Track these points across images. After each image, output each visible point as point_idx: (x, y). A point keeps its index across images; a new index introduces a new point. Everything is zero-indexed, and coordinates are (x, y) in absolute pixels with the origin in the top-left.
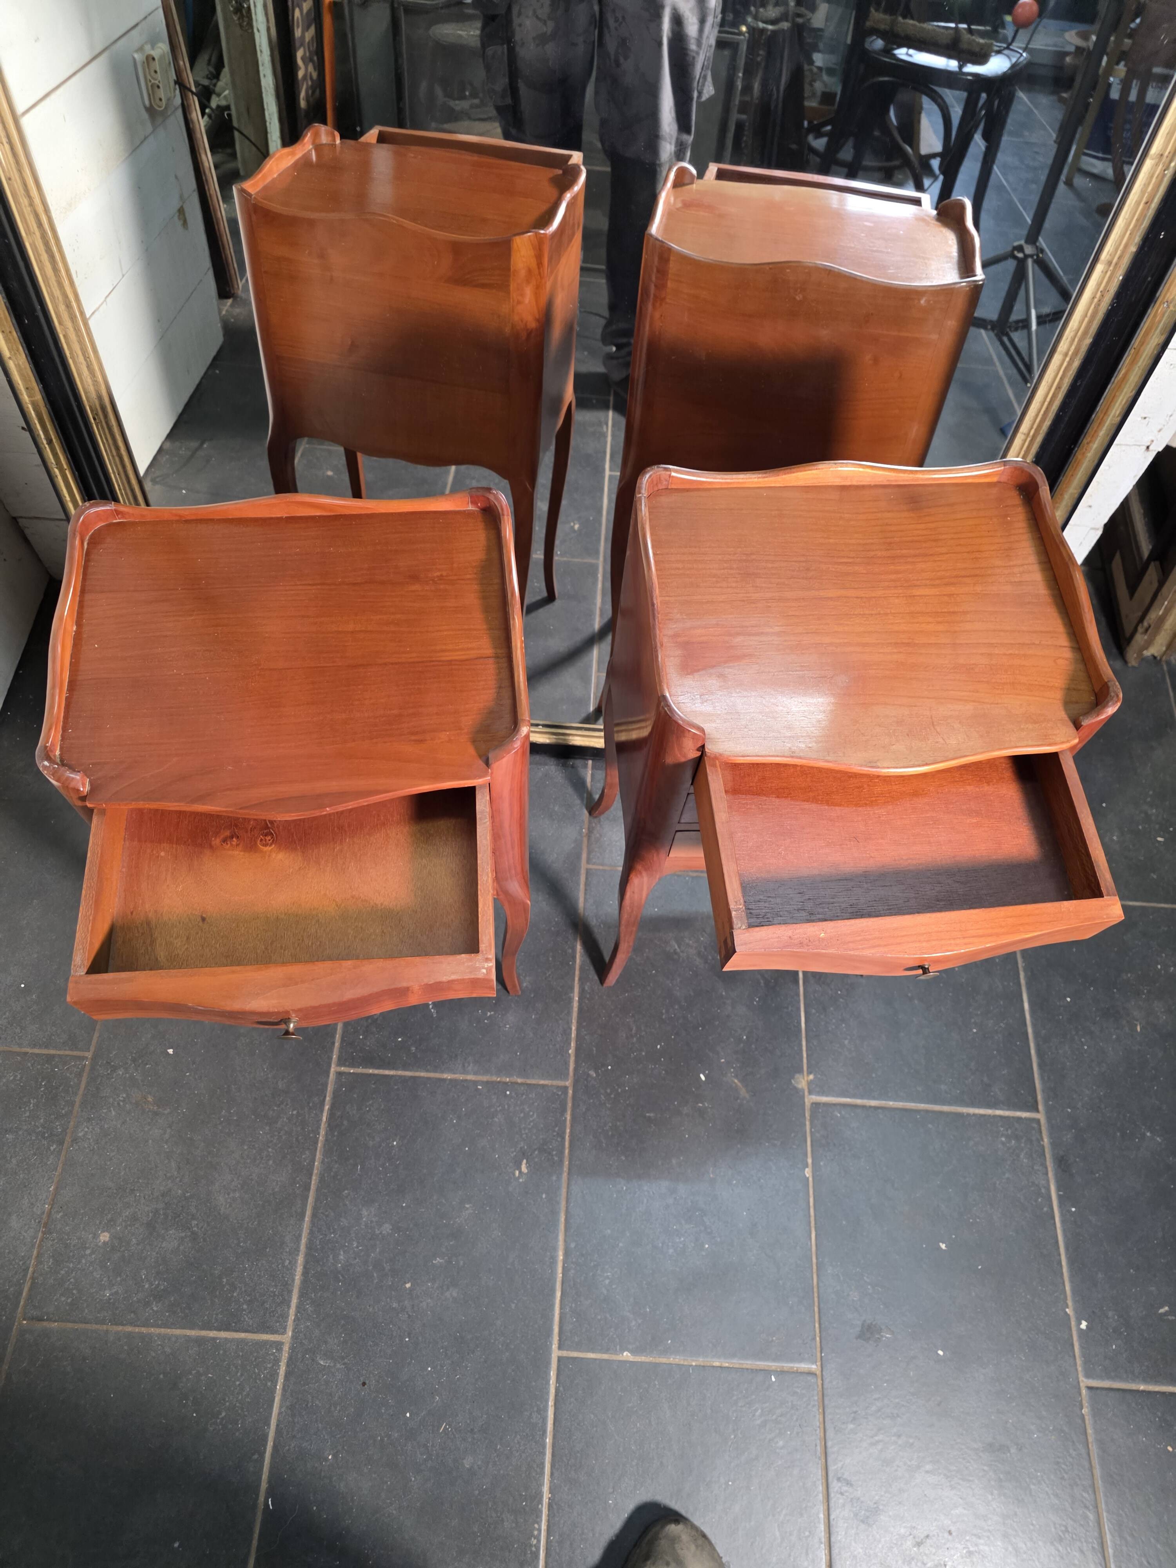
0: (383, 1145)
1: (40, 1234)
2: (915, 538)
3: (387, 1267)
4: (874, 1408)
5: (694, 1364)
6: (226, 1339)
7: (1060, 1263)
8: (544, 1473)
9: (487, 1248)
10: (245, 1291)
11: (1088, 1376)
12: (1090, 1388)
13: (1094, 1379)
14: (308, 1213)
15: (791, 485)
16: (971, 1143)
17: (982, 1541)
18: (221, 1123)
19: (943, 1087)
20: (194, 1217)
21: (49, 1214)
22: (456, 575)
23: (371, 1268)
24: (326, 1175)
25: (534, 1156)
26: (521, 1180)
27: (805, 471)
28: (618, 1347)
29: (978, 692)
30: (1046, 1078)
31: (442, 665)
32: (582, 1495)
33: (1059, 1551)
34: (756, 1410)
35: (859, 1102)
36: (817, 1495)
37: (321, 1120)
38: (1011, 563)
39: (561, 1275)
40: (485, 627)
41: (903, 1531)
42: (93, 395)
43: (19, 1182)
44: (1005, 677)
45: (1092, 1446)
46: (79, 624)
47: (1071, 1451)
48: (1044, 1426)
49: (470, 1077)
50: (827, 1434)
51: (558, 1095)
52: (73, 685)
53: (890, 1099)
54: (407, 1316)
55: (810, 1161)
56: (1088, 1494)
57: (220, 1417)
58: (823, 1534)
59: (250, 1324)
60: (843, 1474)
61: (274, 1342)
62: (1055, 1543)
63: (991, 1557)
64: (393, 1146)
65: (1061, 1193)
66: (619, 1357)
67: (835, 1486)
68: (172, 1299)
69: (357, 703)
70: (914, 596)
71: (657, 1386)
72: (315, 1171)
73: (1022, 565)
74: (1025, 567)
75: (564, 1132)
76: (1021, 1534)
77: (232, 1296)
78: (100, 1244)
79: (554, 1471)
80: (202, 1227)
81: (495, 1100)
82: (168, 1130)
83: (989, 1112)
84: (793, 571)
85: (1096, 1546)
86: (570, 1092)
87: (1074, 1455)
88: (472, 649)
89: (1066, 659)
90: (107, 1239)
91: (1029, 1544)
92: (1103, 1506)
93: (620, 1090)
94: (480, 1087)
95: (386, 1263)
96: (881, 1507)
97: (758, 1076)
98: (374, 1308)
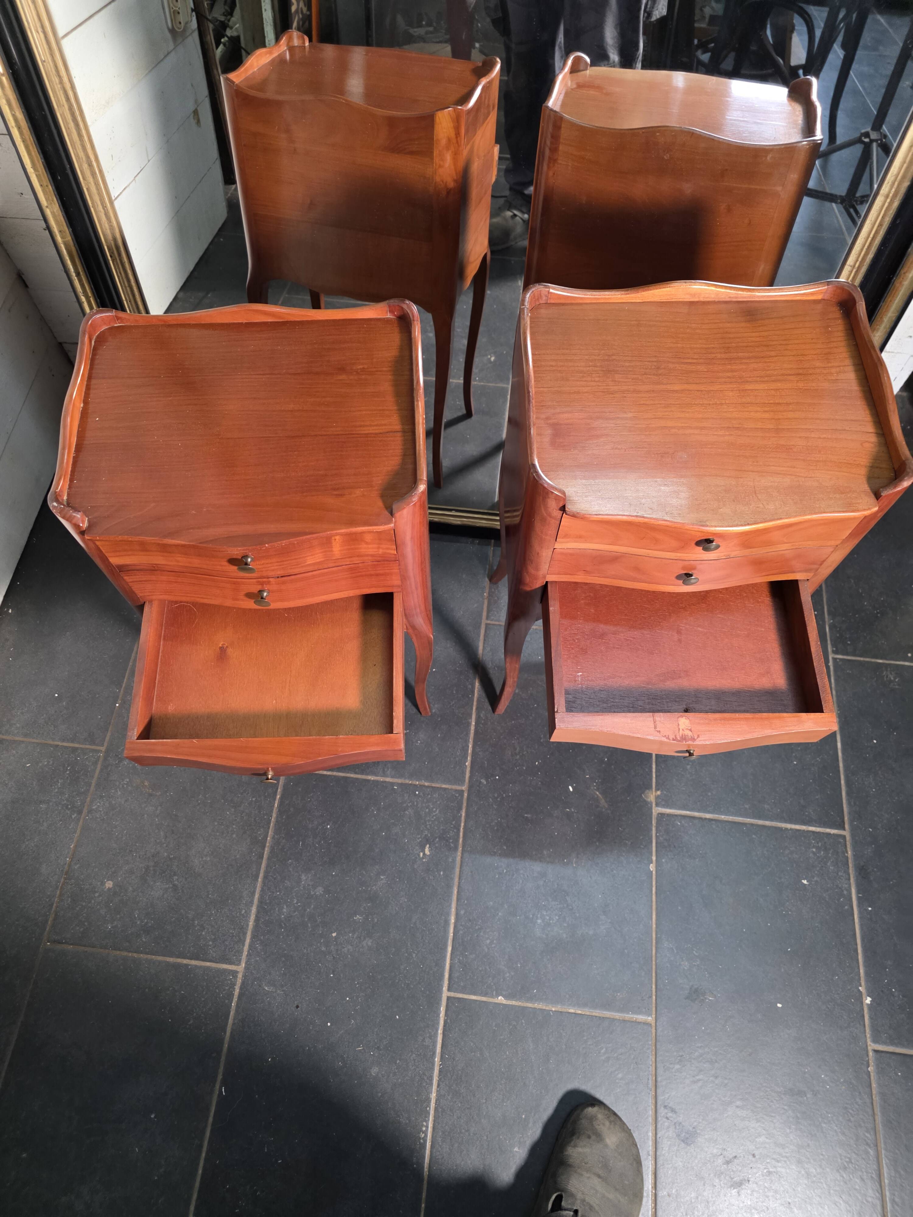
0: (320, 827)
1: (62, 880)
2: (750, 344)
3: (319, 920)
4: (697, 1054)
5: (553, 1009)
6: (196, 966)
7: (856, 950)
8: (432, 1084)
9: (395, 909)
10: (212, 931)
11: (875, 1041)
12: (876, 1051)
13: (880, 1044)
14: (261, 875)
15: (649, 300)
16: (787, 852)
17: (780, 1164)
18: (199, 804)
19: (766, 806)
20: (175, 875)
21: (70, 865)
22: (375, 368)
23: (306, 920)
24: (275, 848)
25: (436, 842)
26: (424, 860)
27: (660, 288)
28: (494, 993)
29: (794, 467)
30: (852, 803)
31: (360, 437)
32: (461, 1103)
33: (843, 1177)
34: (602, 1048)
35: (696, 814)
36: (647, 1118)
37: (274, 806)
38: (830, 365)
39: (452, 934)
40: (396, 408)
41: (715, 1151)
42: (110, 237)
43: (49, 841)
44: (819, 456)
45: (876, 1097)
46: (86, 402)
47: (858, 1100)
48: (836, 1078)
49: (388, 779)
50: (658, 1071)
51: (456, 796)
52: (79, 448)
53: (722, 813)
54: (332, 958)
55: (654, 858)
56: (870, 1134)
57: (189, 1023)
58: (651, 1148)
59: (214, 956)
60: (669, 1103)
61: (232, 971)
62: (840, 1171)
63: (787, 1177)
64: (327, 828)
65: (860, 895)
66: (495, 1000)
67: (662, 1111)
68: (157, 933)
69: (293, 465)
70: (746, 390)
71: (524, 1025)
72: (267, 844)
73: (839, 366)
74: (842, 368)
75: (460, 826)
76: (812, 1161)
77: (201, 934)
78: (106, 890)
79: (441, 1083)
80: (181, 882)
81: (407, 798)
82: (159, 808)
83: (804, 828)
84: (646, 369)
85: (874, 1176)
86: (466, 795)
87: (860, 1103)
88: (385, 425)
89: (872, 443)
90: (111, 886)
91: (818, 1170)
92: (883, 1146)
93: (504, 795)
94: (395, 787)
95: (318, 917)
96: (698, 1131)
97: (616, 790)
98: (307, 950)
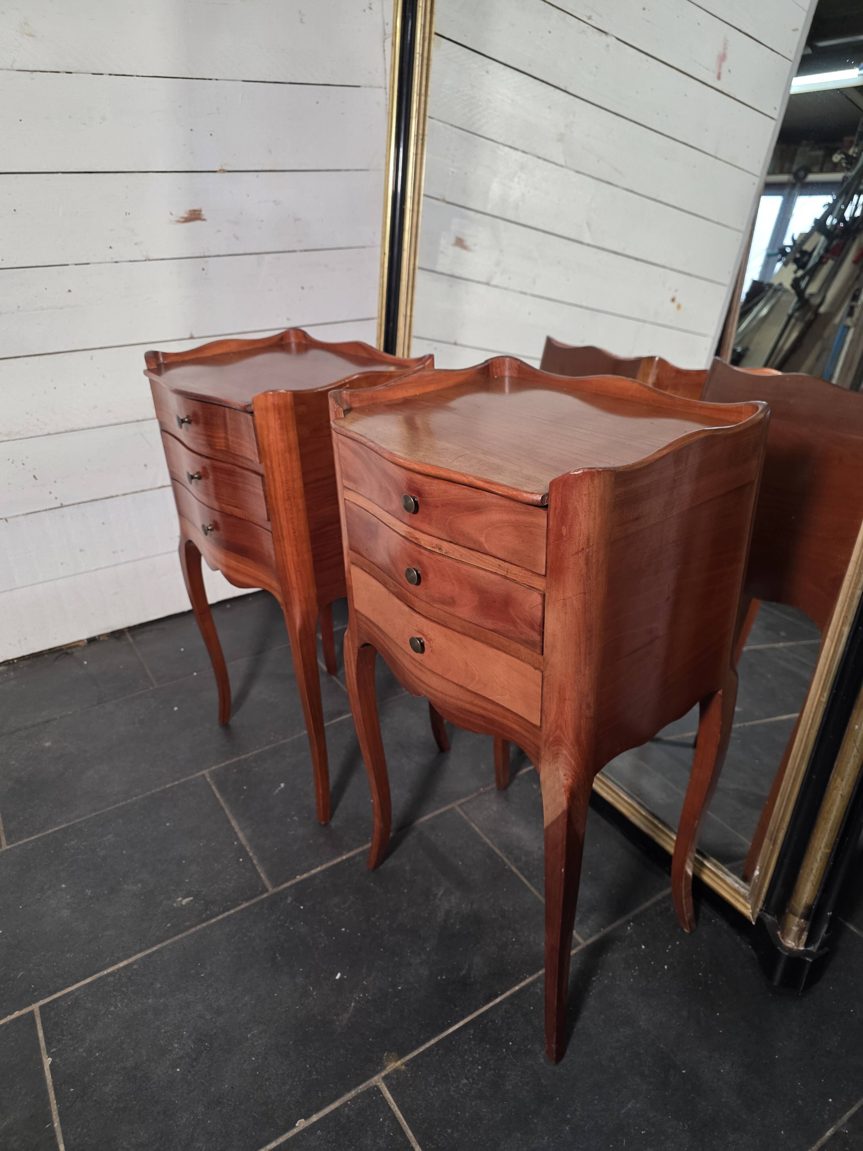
0: (164, 820)
3: (73, 868)
14: (98, 813)
18: (141, 748)
20: (74, 768)
23: (70, 860)
24: (128, 807)
25: (200, 902)
26: (175, 904)
28: (54, 1050)
35: (409, 1133)
39: (105, 971)
43: (68, 702)
49: (241, 835)
51: (258, 889)
54: (39, 897)
55: (314, 1118)
66: (45, 1059)
72: (128, 801)
75: (228, 910)
77: (27, 810)
78: (43, 745)
80: (69, 775)
81: (231, 856)
82: (125, 732)
86: (265, 895)
90: (47, 746)
93: (287, 925)
94: (236, 843)
95: (76, 866)
98: (40, 877)
